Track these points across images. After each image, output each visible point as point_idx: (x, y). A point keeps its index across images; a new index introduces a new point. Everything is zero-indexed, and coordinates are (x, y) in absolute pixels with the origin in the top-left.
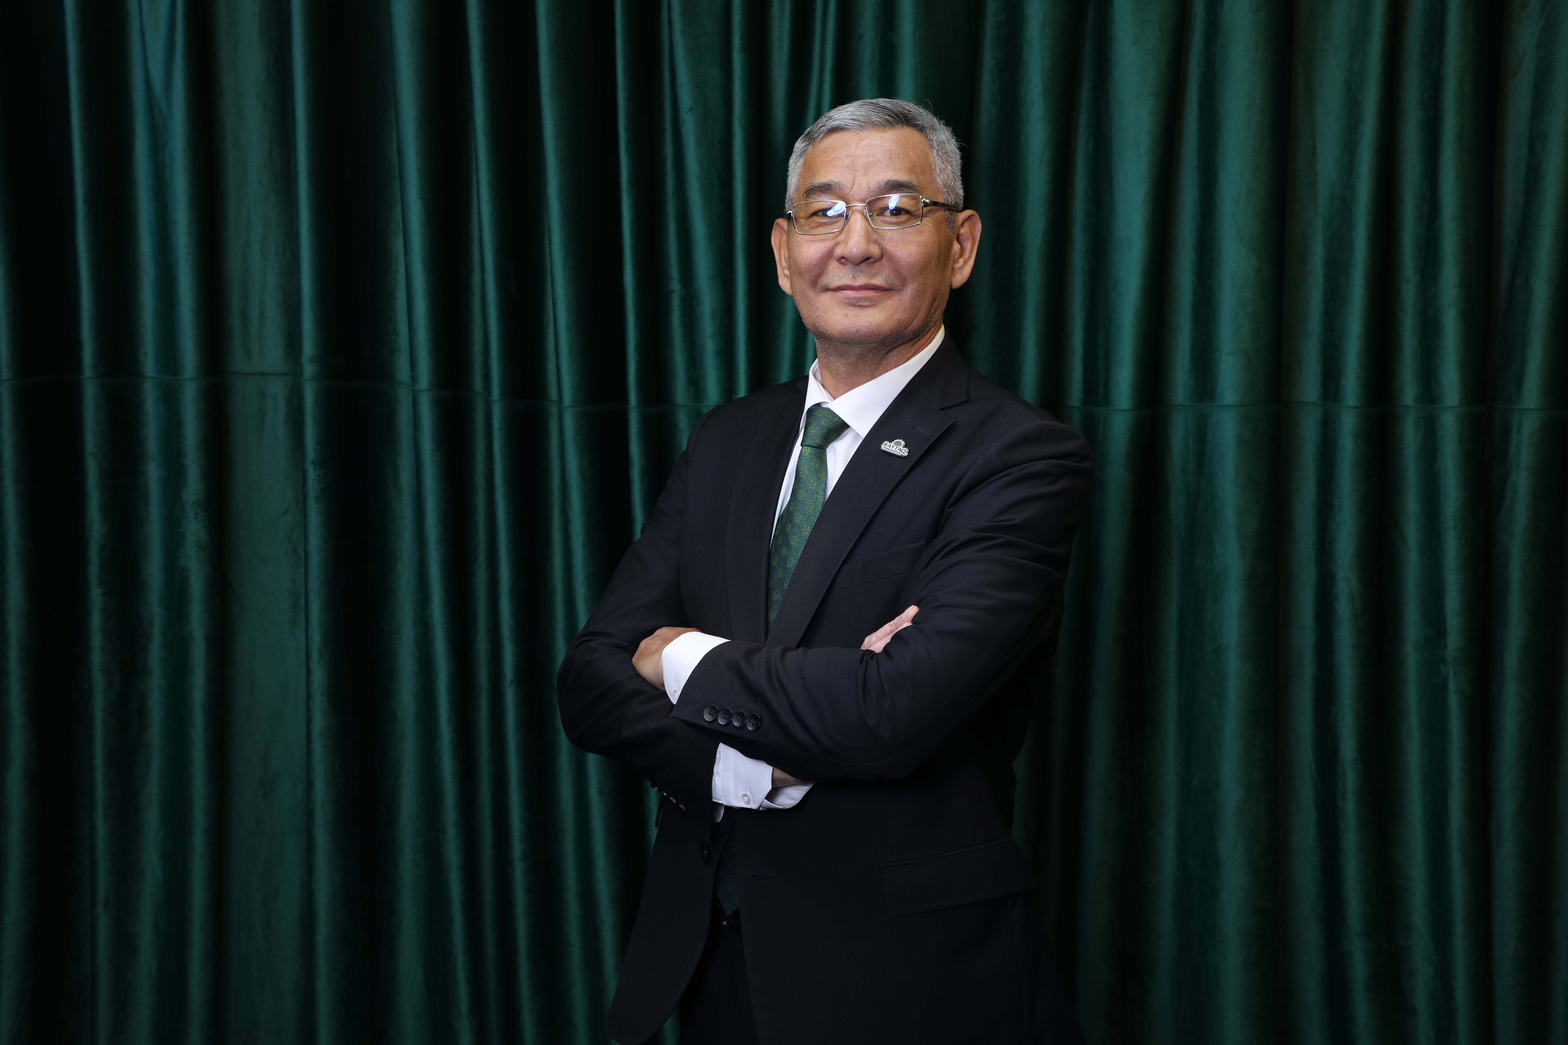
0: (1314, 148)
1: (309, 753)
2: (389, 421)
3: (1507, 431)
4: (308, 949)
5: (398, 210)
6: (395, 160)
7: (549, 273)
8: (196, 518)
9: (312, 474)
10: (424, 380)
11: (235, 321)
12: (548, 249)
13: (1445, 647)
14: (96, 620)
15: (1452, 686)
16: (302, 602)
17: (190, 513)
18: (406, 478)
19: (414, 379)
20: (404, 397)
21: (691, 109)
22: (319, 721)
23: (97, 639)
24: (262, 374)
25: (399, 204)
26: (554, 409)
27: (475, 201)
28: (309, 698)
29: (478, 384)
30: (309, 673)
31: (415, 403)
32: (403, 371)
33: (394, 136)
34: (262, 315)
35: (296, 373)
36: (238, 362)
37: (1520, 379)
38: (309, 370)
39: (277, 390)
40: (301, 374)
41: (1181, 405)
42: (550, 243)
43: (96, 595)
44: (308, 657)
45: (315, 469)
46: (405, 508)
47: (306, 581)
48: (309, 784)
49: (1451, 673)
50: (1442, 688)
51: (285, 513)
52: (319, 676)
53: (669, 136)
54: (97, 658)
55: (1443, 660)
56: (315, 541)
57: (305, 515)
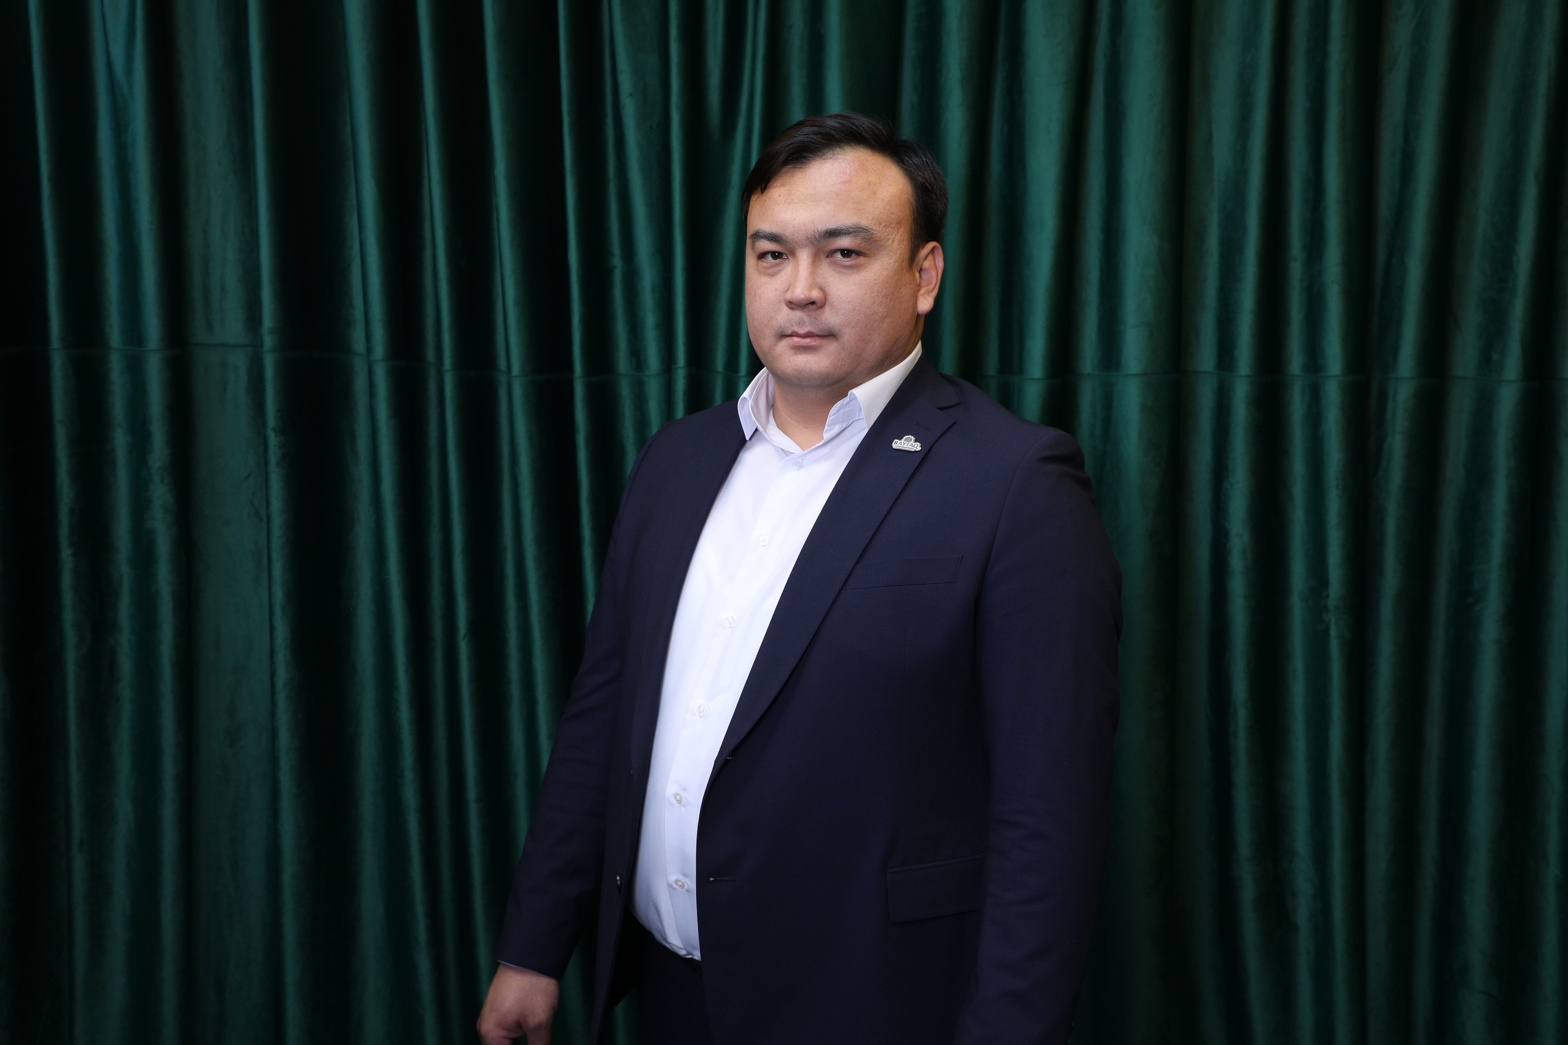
0: (1210, 135)
1: (273, 704)
2: (345, 390)
3: (1383, 398)
4: (274, 888)
5: (353, 189)
6: (349, 141)
7: (497, 250)
8: (162, 482)
9: (273, 440)
10: (379, 350)
11: (197, 294)
12: (496, 227)
13: (1327, 596)
14: (67, 580)
15: (1333, 632)
16: (265, 562)
17: (157, 478)
18: (362, 444)
19: (369, 350)
20: (360, 368)
21: (631, 95)
22: (282, 674)
23: (68, 598)
24: (223, 345)
25: (353, 183)
26: (503, 379)
27: (426, 182)
28: (272, 652)
29: (430, 354)
30: (272, 628)
31: (371, 373)
32: (358, 342)
33: (348, 119)
34: (223, 289)
35: (256, 345)
36: (200, 333)
37: (1396, 349)
38: (268, 341)
39: (239, 361)
40: (261, 346)
41: (1089, 374)
42: (498, 222)
43: (66, 556)
44: (271, 613)
45: (276, 436)
46: (361, 472)
47: (269, 542)
48: (274, 733)
49: (1333, 621)
50: (1325, 634)
51: (247, 477)
52: (282, 631)
53: (610, 120)
54: (69, 615)
55: (1326, 608)
56: (277, 503)
57: (267, 479)
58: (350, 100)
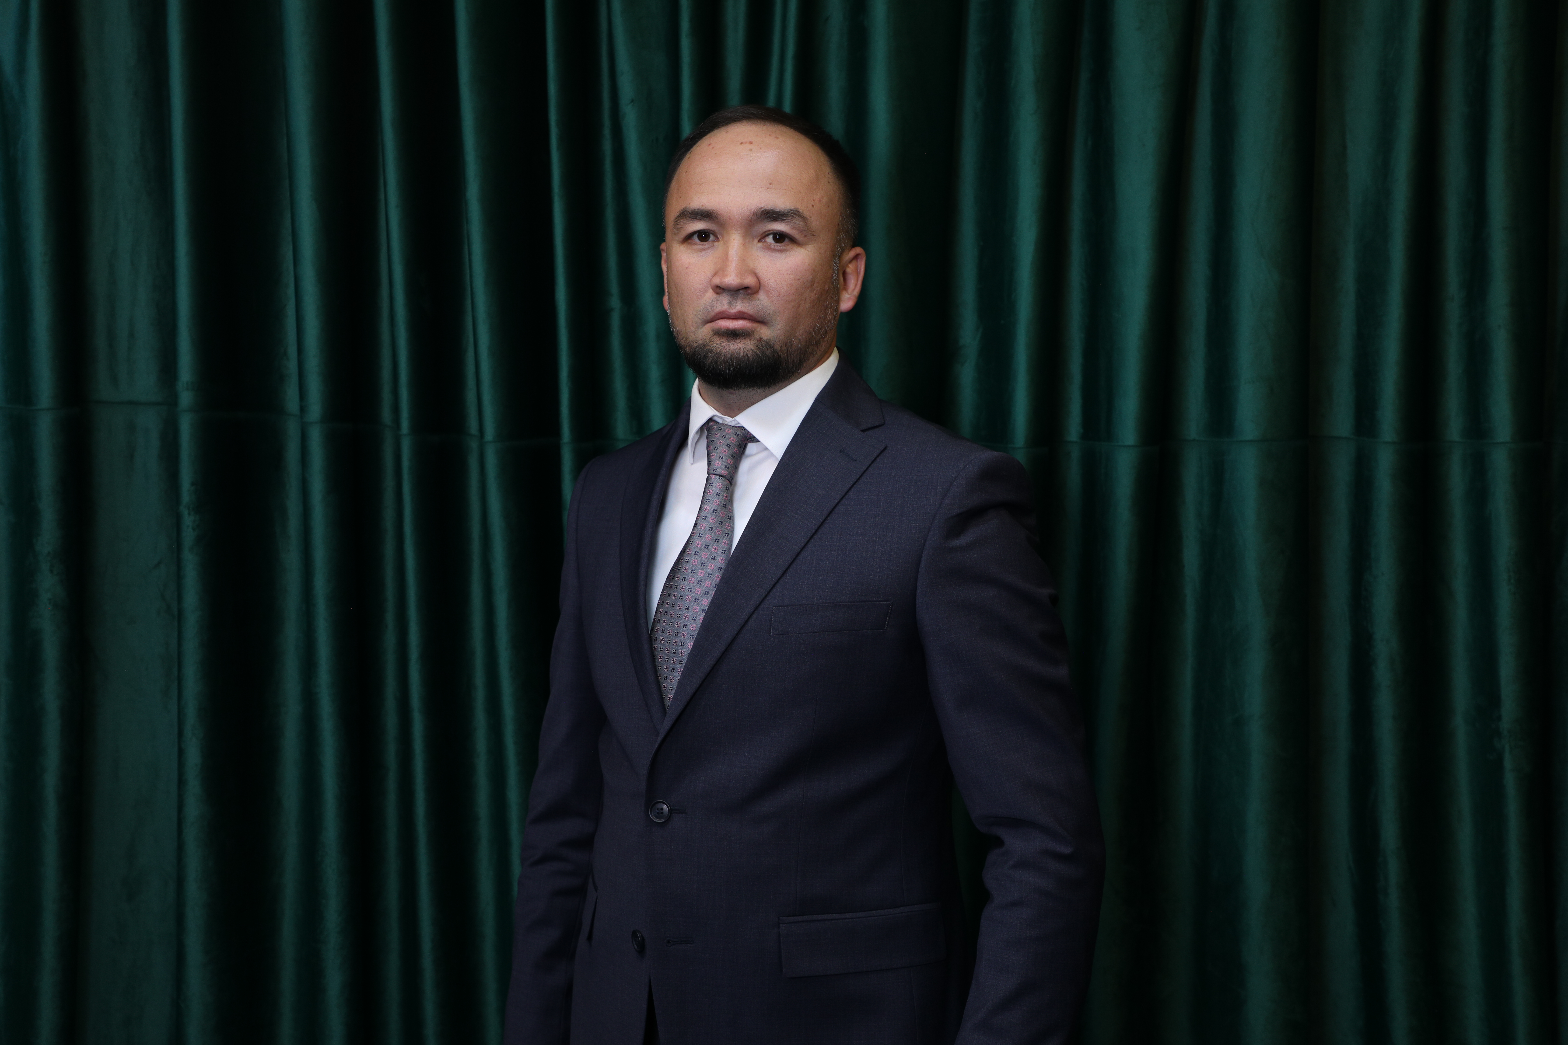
0: (1343, 146)
1: (181, 846)
2: (275, 458)
5: (288, 214)
6: (284, 155)
7: (469, 289)
8: (51, 571)
9: (189, 520)
10: (315, 409)
11: (100, 340)
12: (467, 261)
13: (1499, 718)
15: (1508, 763)
16: (175, 670)
17: (45, 566)
19: (303, 409)
20: (292, 429)
21: (632, 101)
22: (193, 809)
24: (132, 403)
26: (474, 445)
27: (380, 206)
28: (181, 782)
29: (386, 415)
30: (181, 752)
31: (304, 438)
32: (291, 401)
34: (132, 335)
35: (171, 401)
36: (103, 389)
38: (186, 398)
39: (150, 422)
40: (177, 404)
41: (1194, 440)
42: (470, 254)
44: (180, 734)
45: (192, 515)
46: (293, 559)
47: (180, 645)
48: (180, 883)
49: (1507, 748)
50: (1497, 766)
51: (157, 565)
52: (194, 756)
53: (607, 132)
55: (1498, 733)
56: (192, 598)
57: (179, 568)
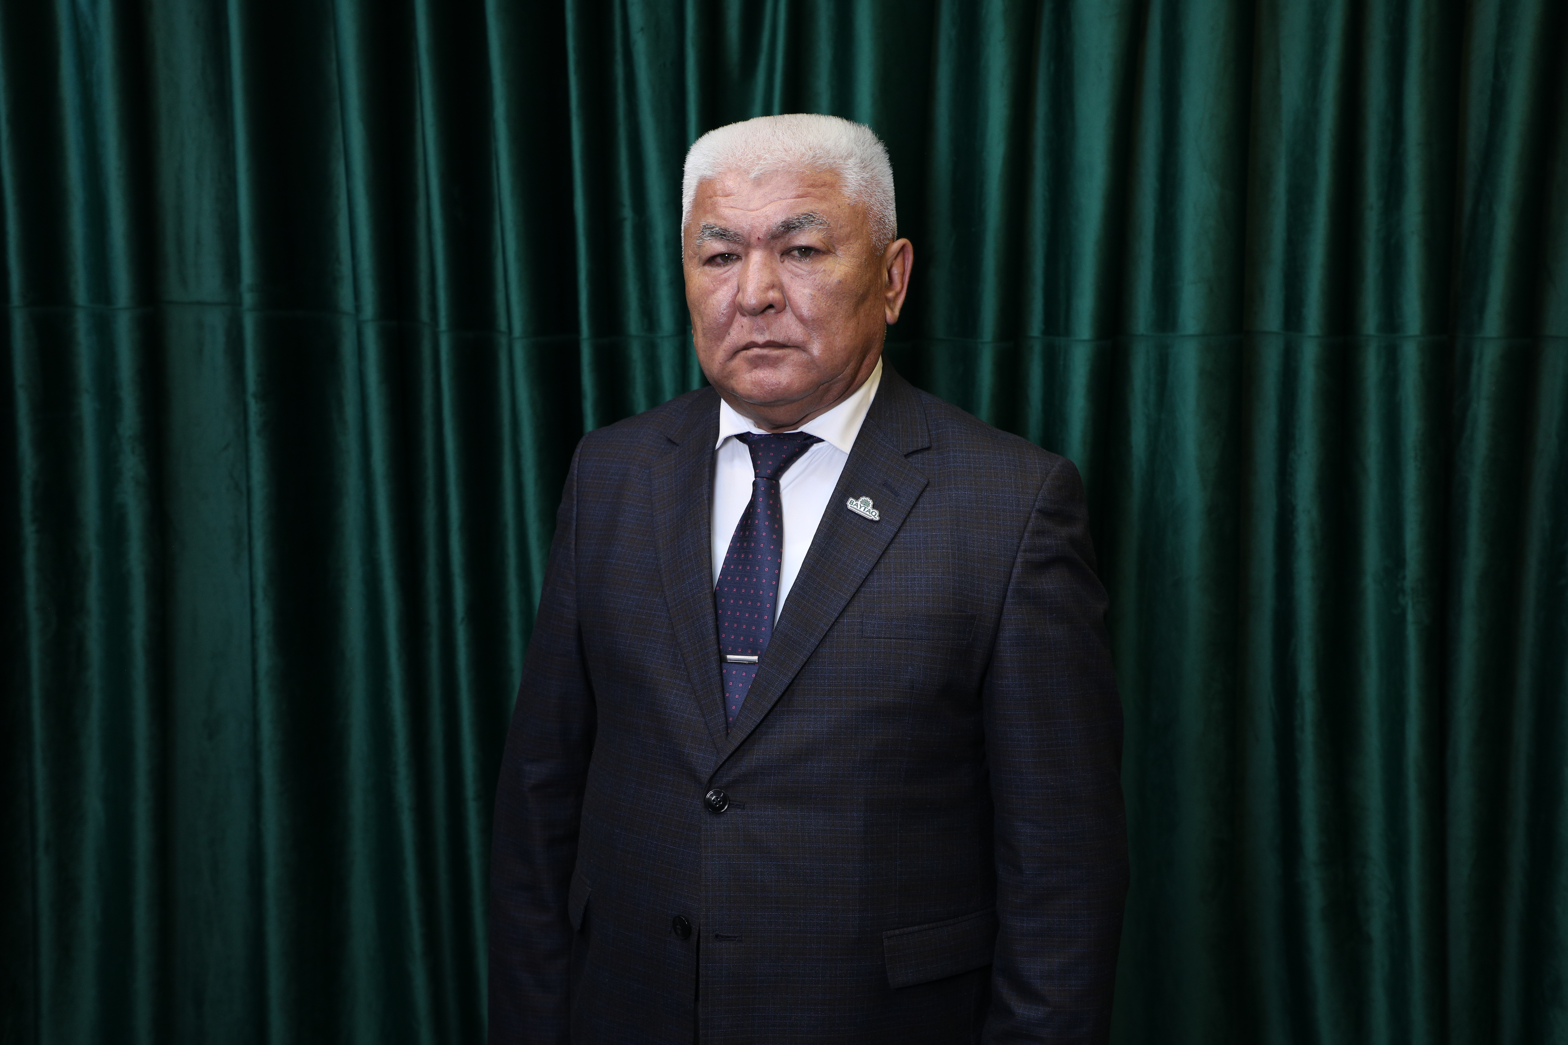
0: (1278, 71)
1: (255, 693)
2: (332, 352)
3: (1468, 359)
5: (339, 133)
6: (335, 80)
7: (497, 201)
8: (133, 452)
9: (254, 407)
10: (369, 309)
11: (170, 247)
12: (495, 174)
13: (1404, 578)
14: (30, 558)
15: (1410, 617)
16: (245, 539)
17: (127, 448)
18: (351, 412)
19: (358, 308)
20: (348, 328)
21: (642, 29)
22: (265, 661)
23: (31, 577)
24: (200, 303)
25: (340, 126)
26: (503, 341)
27: (419, 125)
28: (254, 637)
29: (424, 314)
30: (253, 611)
31: (360, 334)
32: (346, 301)
33: (334, 55)
34: (198, 243)
35: (234, 303)
36: (174, 290)
37: (1482, 307)
38: (248, 299)
39: (216, 320)
40: (240, 304)
41: (1142, 335)
42: (498, 169)
43: (30, 532)
44: (252, 595)
45: (257, 402)
46: (350, 442)
47: (249, 517)
48: (256, 725)
49: (1410, 604)
50: (1401, 619)
51: (226, 447)
52: (264, 614)
53: (619, 57)
54: (32, 597)
55: (1402, 591)
56: (258, 476)
57: (246, 449)
58: (336, 35)
